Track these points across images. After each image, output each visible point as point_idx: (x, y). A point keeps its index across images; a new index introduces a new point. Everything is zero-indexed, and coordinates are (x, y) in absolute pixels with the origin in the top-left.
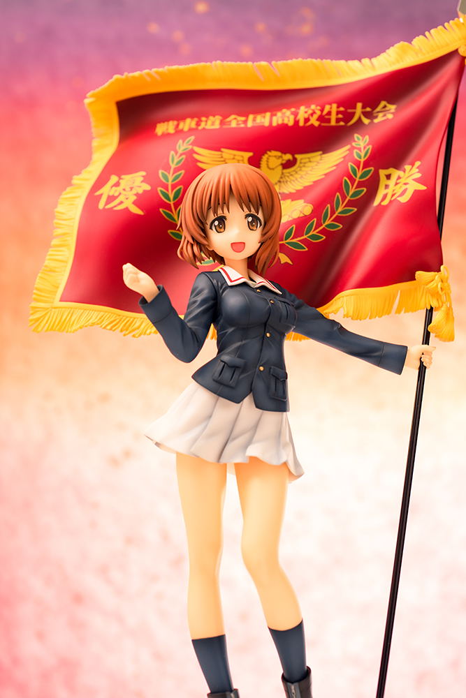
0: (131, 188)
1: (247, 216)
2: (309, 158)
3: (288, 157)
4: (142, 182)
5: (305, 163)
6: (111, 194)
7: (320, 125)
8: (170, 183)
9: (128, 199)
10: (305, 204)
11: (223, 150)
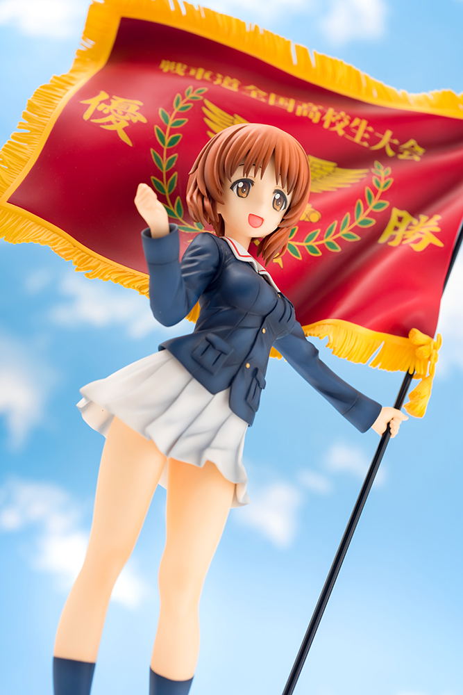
2: (321, 165)
4: (137, 111)
5: (316, 168)
6: (99, 109)
7: (343, 136)
8: (169, 125)
9: (118, 122)
10: (313, 210)
11: (236, 116)
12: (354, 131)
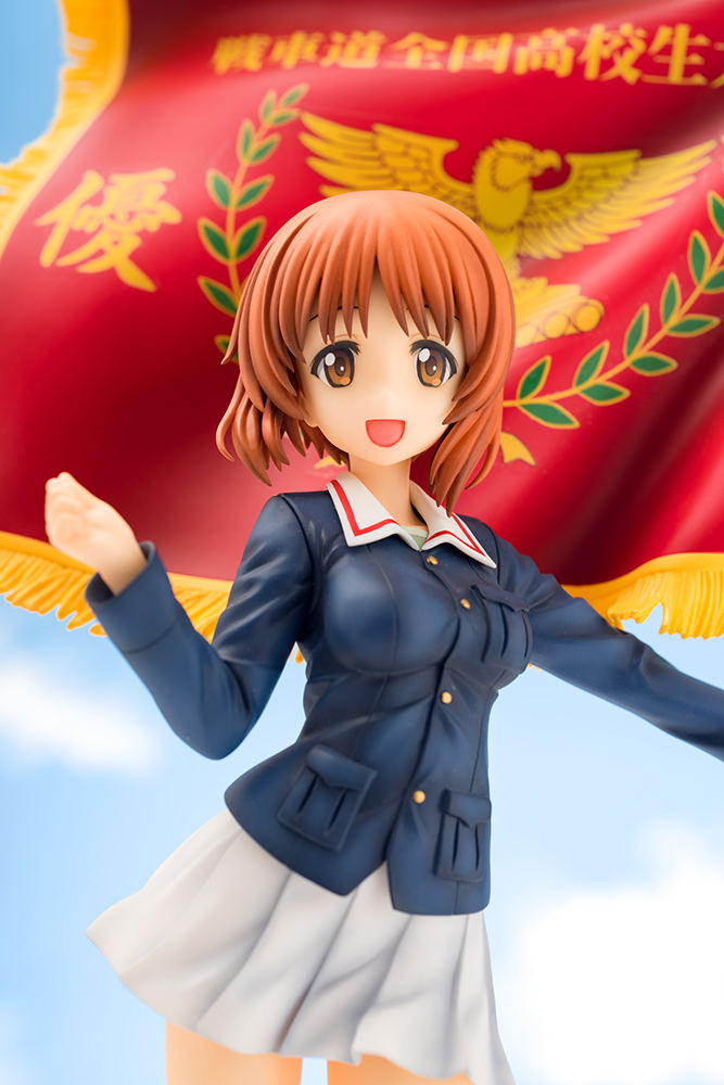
0: (132, 215)
1: (418, 346)
2: (604, 167)
3: (549, 159)
4: (161, 199)
5: (592, 179)
6: (78, 226)
7: (639, 81)
8: (233, 208)
9: (116, 243)
10: (583, 299)
11: (379, 128)
12: (661, 59)
